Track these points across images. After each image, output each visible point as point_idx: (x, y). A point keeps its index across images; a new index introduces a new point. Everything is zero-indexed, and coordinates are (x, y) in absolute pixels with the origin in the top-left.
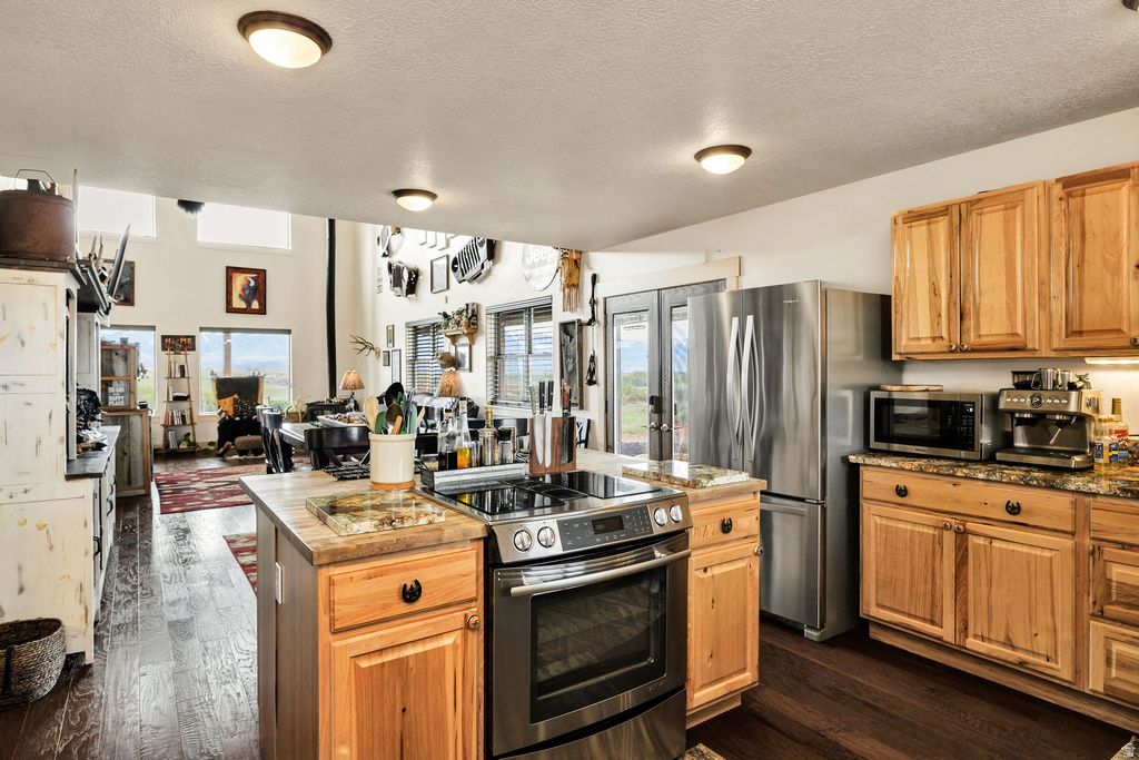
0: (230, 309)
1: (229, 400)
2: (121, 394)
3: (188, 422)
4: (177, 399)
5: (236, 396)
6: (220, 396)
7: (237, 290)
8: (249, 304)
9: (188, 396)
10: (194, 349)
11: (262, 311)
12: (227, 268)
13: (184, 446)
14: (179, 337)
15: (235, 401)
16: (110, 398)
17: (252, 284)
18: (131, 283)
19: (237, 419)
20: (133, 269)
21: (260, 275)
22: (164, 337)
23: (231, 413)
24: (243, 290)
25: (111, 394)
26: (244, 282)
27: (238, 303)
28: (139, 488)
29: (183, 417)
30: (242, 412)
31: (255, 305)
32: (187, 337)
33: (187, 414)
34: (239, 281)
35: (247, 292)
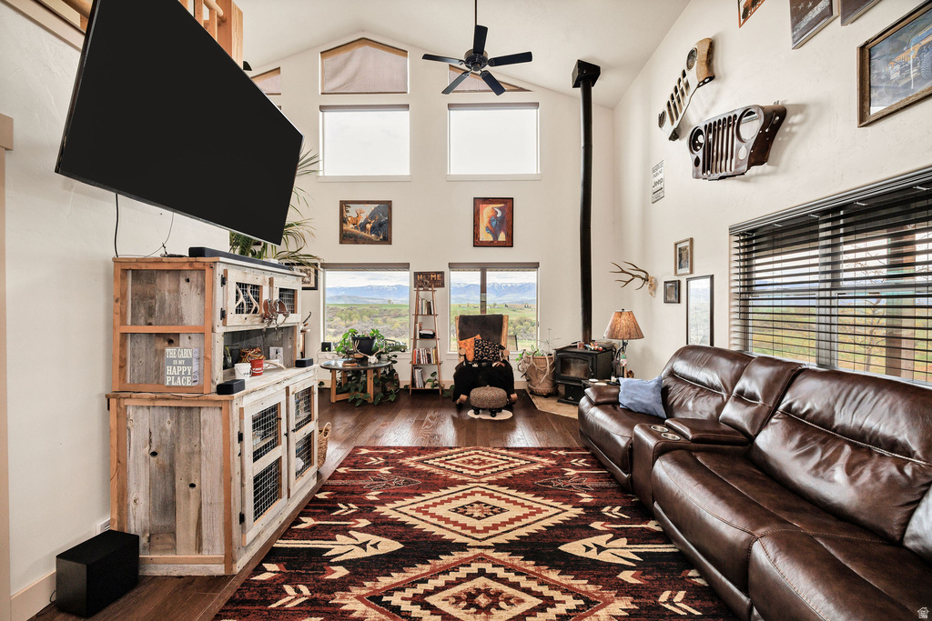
0: (477, 243)
1: (470, 341)
2: (188, 362)
3: (433, 361)
4: (423, 336)
5: (478, 337)
6: (463, 336)
7: (484, 223)
8: (496, 236)
9: (434, 334)
10: (443, 285)
11: (509, 243)
12: (475, 198)
13: (428, 386)
14: (429, 273)
15: (476, 342)
16: (169, 370)
17: (499, 215)
18: (389, 222)
19: (475, 365)
20: (390, 208)
21: (508, 203)
22: (416, 274)
23: (470, 358)
24: (490, 222)
25: (170, 362)
26: (490, 214)
27: (485, 236)
28: (213, 561)
29: (429, 355)
30: (482, 357)
31: (502, 237)
32: (437, 273)
33: (432, 352)
34: (487, 211)
35: (494, 223)
